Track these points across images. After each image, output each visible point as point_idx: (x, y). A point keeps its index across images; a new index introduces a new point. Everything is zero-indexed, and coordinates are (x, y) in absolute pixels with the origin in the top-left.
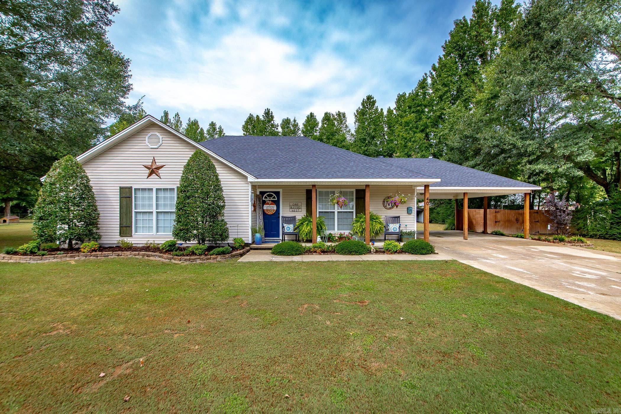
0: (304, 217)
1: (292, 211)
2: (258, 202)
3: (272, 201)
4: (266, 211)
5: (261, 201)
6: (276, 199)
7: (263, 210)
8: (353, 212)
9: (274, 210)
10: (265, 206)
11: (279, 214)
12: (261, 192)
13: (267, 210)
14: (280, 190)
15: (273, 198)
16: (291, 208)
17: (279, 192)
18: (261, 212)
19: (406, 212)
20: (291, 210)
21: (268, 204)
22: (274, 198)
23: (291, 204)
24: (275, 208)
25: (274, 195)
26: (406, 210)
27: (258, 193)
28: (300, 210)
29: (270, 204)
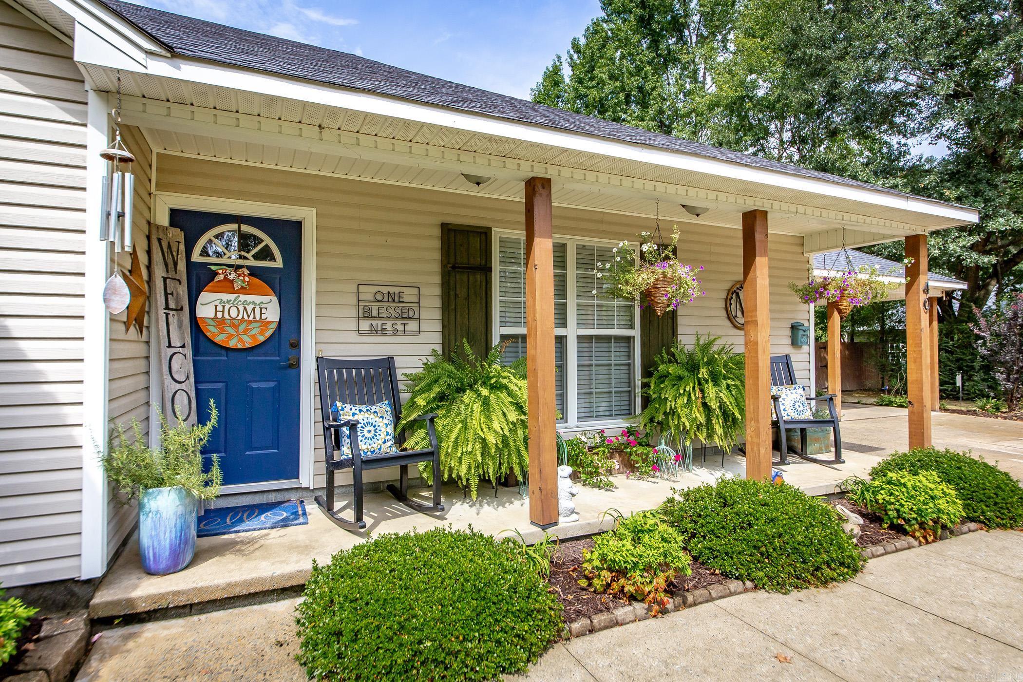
0: (432, 360)
1: (373, 331)
2: (159, 272)
3: (254, 272)
4: (211, 331)
5: (182, 266)
6: (279, 263)
7: (194, 321)
8: (629, 339)
9: (265, 323)
10: (205, 297)
11: (296, 345)
12: (177, 216)
13: (221, 323)
14: (308, 216)
15: (256, 257)
16: (367, 314)
17: (297, 226)
18: (180, 336)
19: (789, 341)
20: (365, 325)
21: (228, 286)
22: (266, 254)
23: (367, 293)
24: (273, 313)
25: (267, 241)
26: (788, 332)
27: (163, 219)
28: (412, 326)
29: (243, 291)
